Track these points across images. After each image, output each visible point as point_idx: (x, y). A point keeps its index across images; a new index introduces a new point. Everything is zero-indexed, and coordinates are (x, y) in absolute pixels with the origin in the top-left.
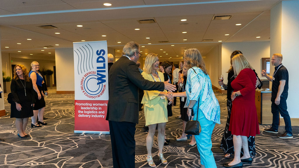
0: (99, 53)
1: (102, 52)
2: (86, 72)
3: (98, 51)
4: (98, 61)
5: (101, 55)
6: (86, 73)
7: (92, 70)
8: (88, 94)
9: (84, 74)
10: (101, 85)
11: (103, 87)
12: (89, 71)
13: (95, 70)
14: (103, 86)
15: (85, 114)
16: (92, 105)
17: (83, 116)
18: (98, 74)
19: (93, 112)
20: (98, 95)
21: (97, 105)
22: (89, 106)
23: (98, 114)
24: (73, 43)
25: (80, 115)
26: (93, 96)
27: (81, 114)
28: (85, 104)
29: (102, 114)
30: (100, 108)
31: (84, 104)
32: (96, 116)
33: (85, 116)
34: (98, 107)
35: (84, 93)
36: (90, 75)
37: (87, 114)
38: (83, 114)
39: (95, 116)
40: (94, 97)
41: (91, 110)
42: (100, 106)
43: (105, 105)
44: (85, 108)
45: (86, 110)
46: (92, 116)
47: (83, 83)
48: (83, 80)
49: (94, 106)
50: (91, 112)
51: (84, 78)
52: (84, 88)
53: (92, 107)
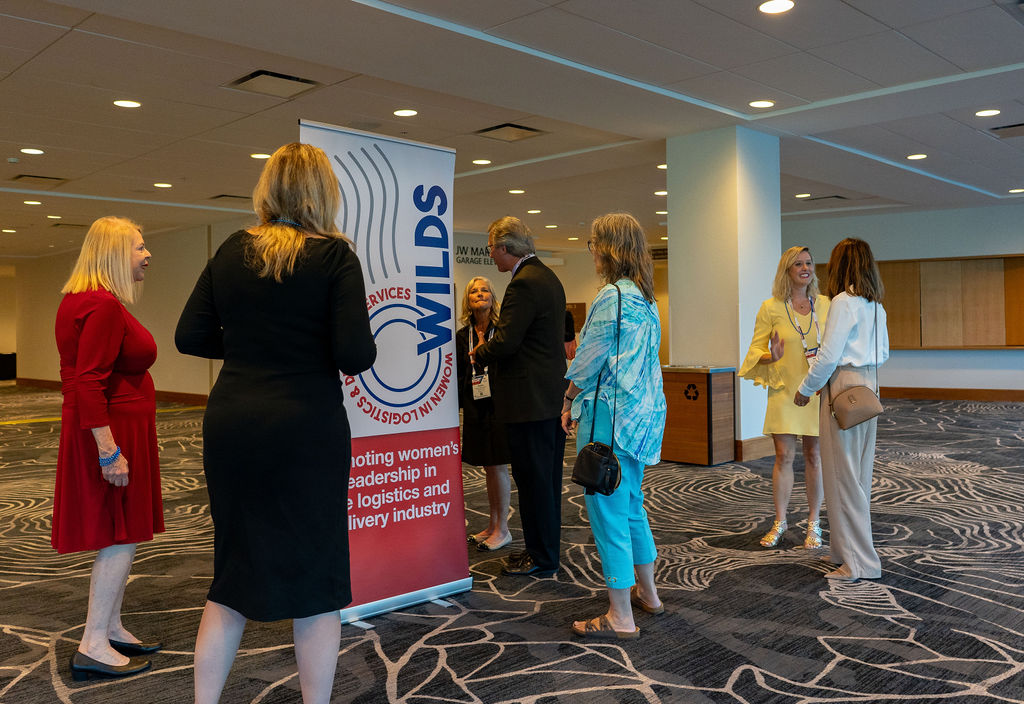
0: (424, 198)
3: (419, 191)
4: (421, 240)
5: (434, 212)
7: (395, 280)
8: (375, 403)
10: (434, 353)
11: (444, 365)
12: (382, 284)
13: (410, 281)
14: (444, 359)
16: (396, 457)
18: (421, 302)
19: (399, 495)
20: (421, 403)
21: (415, 454)
22: (381, 468)
23: (422, 502)
24: (302, 122)
26: (401, 411)
28: (361, 461)
29: (439, 499)
30: (430, 471)
32: (414, 513)
33: (361, 526)
34: (418, 464)
35: (357, 398)
37: (370, 511)
39: (410, 514)
40: (402, 418)
41: (390, 487)
42: (432, 461)
43: (452, 449)
44: (362, 481)
45: (365, 491)
46: (396, 518)
49: (404, 465)
50: (389, 498)
53: (394, 468)
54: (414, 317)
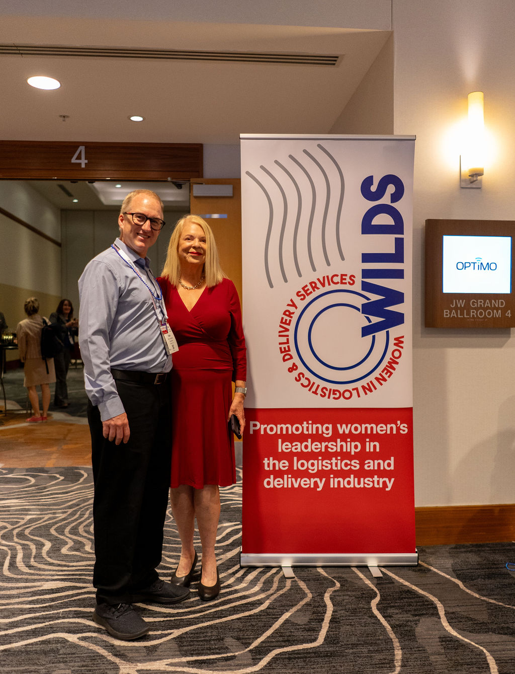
0: (373, 188)
1: (391, 189)
2: (309, 276)
3: (367, 181)
4: (368, 227)
5: (386, 200)
6: (306, 280)
7: (338, 267)
8: (313, 379)
9: (297, 284)
10: (381, 336)
11: (392, 347)
12: (323, 271)
13: (356, 267)
14: (392, 341)
15: (298, 474)
16: (335, 430)
17: (287, 482)
18: (366, 287)
19: (337, 464)
20: (364, 382)
21: (356, 429)
22: (318, 438)
23: (361, 473)
24: (242, 135)
25: (271, 480)
26: (342, 388)
27: (279, 474)
28: (297, 429)
29: (381, 473)
30: (370, 446)
31: (292, 429)
32: (352, 482)
33: (296, 486)
34: (361, 438)
35: (295, 374)
36: (328, 288)
37: (306, 474)
38: (287, 472)
39: (349, 483)
40: (342, 395)
41: (327, 455)
42: (374, 437)
43: (398, 429)
44: (299, 447)
45: (301, 456)
46: (334, 483)
47: (292, 328)
48: (290, 314)
49: (344, 437)
50: (326, 465)
51: (294, 305)
52: (293, 352)
53: (333, 439)
54: (359, 302)
